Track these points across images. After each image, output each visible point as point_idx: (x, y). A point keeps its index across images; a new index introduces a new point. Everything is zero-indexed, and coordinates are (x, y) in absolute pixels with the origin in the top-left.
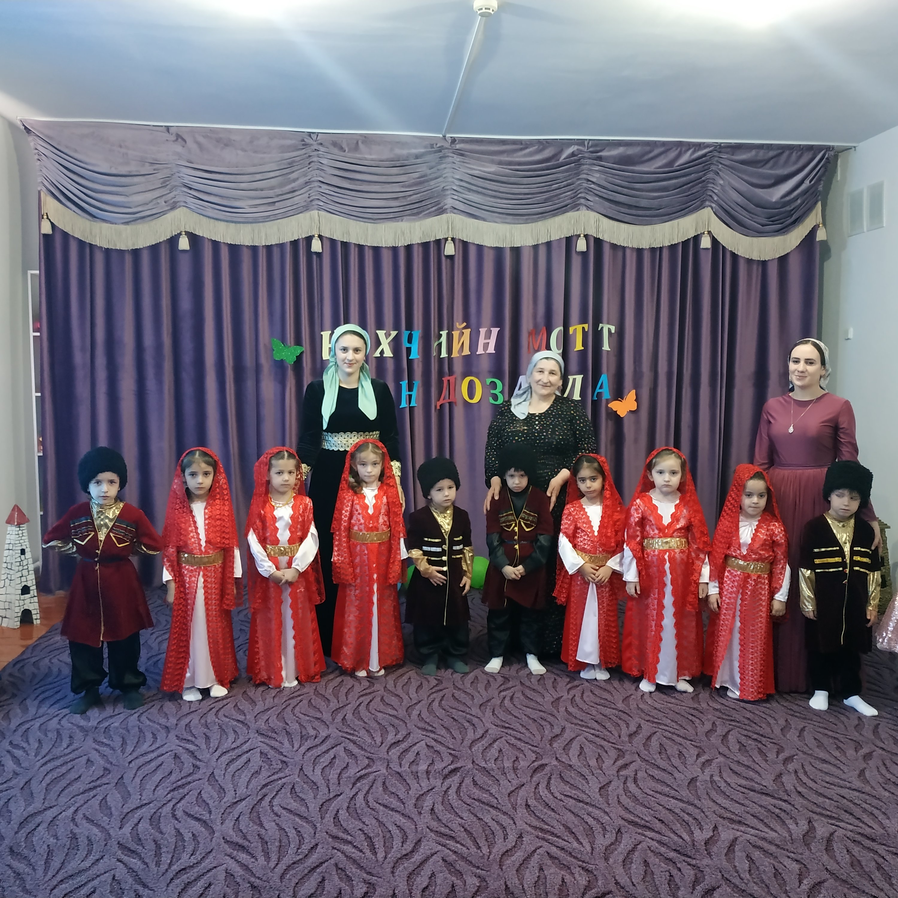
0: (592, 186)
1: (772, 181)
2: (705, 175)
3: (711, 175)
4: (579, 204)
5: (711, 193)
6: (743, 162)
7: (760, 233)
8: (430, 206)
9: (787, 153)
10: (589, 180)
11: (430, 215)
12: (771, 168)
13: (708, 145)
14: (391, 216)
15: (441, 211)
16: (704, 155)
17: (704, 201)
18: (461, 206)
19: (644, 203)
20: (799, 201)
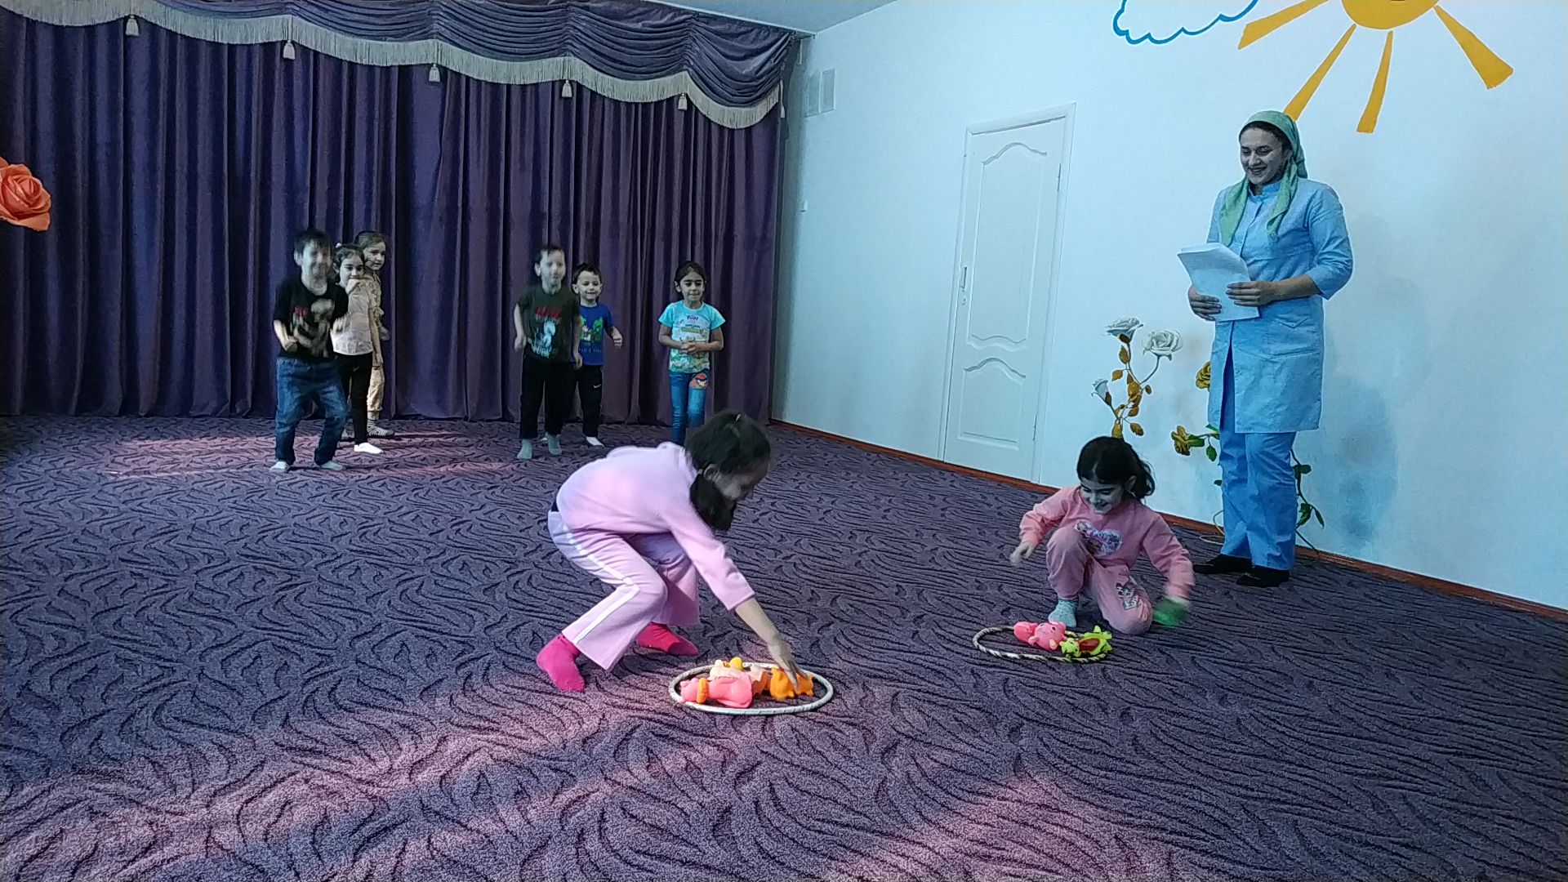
0: (579, 34)
1: (743, 55)
2: (683, 40)
3: (689, 41)
4: (566, 50)
5: (688, 58)
6: (717, 33)
7: (730, 103)
8: (415, 29)
9: (756, 30)
10: (575, 28)
11: (413, 39)
12: (741, 42)
13: (687, 12)
14: (374, 33)
15: (426, 36)
16: (684, 21)
17: (682, 65)
18: (448, 34)
19: (627, 58)
20: (764, 78)
